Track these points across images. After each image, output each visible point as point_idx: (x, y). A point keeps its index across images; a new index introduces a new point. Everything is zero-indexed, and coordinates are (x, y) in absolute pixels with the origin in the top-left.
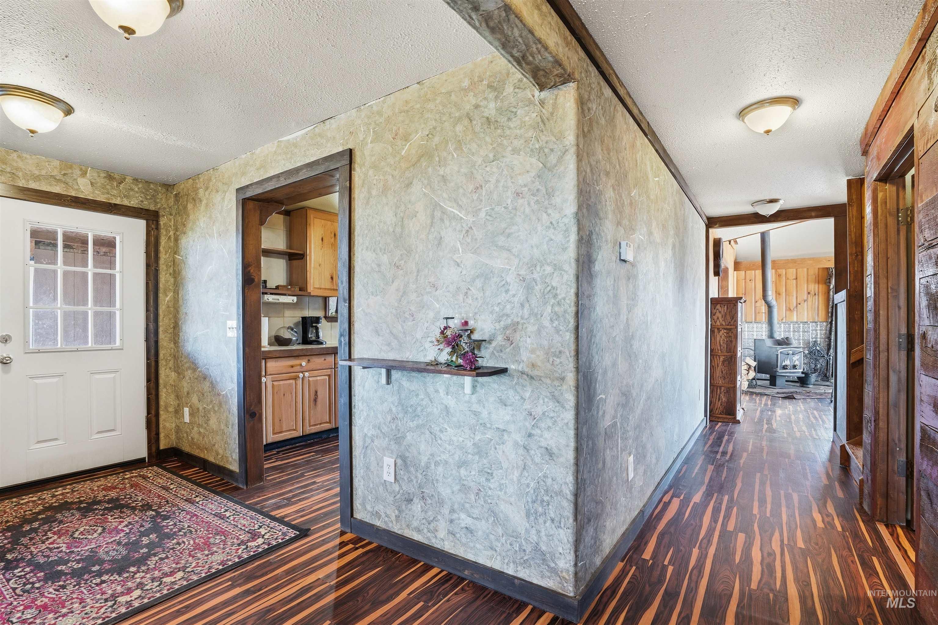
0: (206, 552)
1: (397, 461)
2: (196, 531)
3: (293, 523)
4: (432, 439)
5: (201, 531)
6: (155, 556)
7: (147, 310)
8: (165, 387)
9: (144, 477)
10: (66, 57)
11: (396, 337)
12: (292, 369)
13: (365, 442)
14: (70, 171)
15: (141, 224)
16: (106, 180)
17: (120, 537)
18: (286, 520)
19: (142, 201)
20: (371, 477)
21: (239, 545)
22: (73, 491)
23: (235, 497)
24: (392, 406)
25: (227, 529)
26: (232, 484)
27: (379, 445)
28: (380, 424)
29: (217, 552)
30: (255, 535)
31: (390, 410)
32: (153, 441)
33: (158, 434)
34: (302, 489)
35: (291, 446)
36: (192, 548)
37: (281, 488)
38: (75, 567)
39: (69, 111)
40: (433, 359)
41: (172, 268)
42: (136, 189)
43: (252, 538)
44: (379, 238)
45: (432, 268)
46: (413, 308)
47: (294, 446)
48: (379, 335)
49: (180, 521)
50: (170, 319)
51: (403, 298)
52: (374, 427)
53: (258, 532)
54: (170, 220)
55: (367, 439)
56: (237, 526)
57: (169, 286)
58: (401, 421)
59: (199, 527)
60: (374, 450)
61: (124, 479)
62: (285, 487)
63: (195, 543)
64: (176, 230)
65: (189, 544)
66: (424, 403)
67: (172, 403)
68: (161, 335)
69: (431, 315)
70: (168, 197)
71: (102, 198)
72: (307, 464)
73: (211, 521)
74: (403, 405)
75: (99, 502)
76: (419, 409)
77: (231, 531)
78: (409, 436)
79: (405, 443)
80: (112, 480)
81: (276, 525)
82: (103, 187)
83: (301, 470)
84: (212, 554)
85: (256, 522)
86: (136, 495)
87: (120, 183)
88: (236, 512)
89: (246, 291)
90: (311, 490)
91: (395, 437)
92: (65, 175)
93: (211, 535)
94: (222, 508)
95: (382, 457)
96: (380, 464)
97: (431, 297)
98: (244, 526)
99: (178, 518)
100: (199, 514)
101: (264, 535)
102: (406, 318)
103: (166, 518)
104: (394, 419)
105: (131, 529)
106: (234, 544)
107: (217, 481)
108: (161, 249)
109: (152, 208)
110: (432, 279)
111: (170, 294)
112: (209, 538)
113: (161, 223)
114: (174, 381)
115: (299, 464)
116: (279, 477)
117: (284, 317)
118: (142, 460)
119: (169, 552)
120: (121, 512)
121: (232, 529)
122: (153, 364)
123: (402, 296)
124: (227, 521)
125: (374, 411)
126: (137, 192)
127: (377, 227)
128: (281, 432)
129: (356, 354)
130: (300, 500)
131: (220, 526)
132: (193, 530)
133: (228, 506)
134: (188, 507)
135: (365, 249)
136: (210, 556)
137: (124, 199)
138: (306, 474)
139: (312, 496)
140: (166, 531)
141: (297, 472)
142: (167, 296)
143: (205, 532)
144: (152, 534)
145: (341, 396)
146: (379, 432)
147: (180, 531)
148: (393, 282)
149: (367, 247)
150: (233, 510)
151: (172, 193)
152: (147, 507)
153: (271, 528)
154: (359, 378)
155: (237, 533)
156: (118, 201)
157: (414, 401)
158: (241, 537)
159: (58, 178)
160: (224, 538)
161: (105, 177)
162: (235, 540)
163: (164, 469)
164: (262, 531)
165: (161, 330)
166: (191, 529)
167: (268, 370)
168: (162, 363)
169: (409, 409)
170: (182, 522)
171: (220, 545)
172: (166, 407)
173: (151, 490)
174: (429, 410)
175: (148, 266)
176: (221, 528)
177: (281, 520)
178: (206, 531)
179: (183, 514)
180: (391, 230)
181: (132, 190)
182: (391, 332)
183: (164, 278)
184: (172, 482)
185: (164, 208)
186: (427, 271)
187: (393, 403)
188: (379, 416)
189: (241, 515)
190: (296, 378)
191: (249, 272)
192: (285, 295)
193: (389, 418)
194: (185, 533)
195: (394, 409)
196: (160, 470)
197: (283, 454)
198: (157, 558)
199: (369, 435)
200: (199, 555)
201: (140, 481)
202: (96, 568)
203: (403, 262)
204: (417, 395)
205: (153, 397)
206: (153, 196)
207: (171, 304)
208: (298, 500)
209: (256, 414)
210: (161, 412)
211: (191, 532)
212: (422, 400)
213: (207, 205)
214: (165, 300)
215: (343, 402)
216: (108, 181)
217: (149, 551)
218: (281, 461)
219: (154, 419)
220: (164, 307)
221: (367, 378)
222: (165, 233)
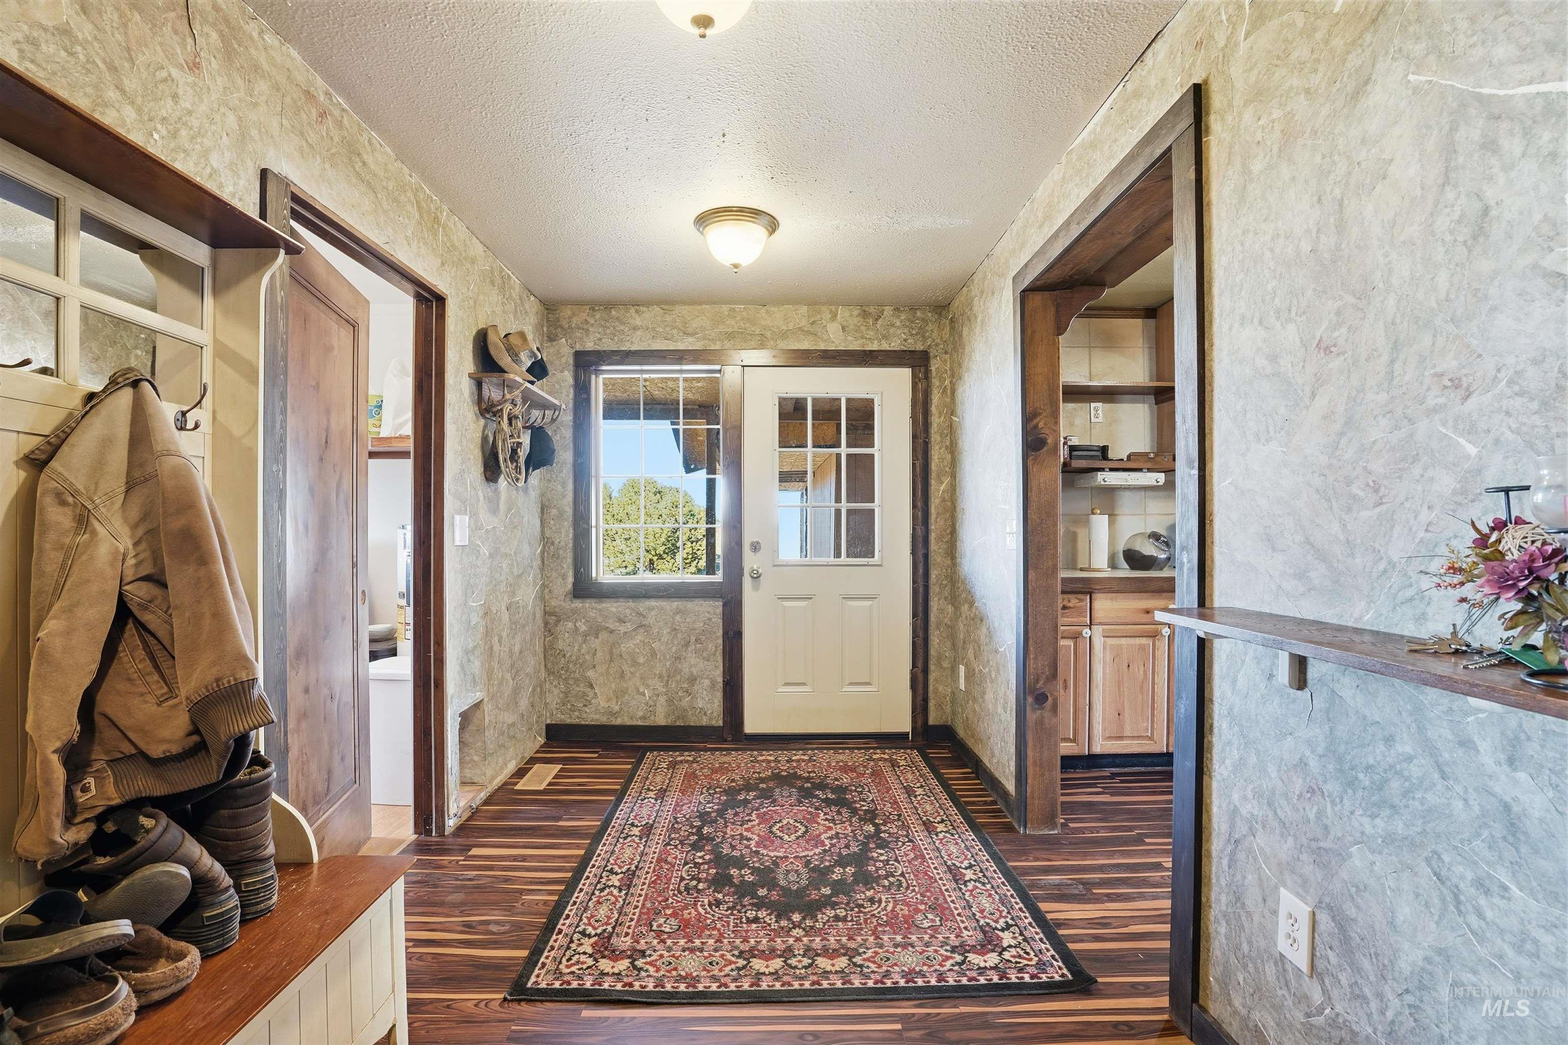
0: (899, 938)
1: (1318, 917)
2: (907, 888)
3: (1071, 946)
4: (1443, 900)
5: (914, 891)
6: (833, 908)
7: (914, 506)
8: (938, 628)
9: (894, 764)
10: (724, 135)
11: (1322, 556)
12: (1146, 615)
13: (1232, 826)
14: (819, 316)
15: (904, 374)
16: (859, 319)
17: (815, 854)
18: (1061, 932)
19: (905, 340)
20: (1246, 925)
21: (954, 950)
22: (810, 760)
23: (996, 844)
24: (1308, 753)
25: (952, 905)
26: (1005, 817)
27: (1268, 850)
28: (1273, 792)
29: (913, 947)
30: (990, 943)
31: (1302, 764)
32: (919, 710)
33: (926, 700)
34: (1125, 871)
35: (1143, 769)
36: (885, 918)
37: (1085, 856)
38: (746, 878)
39: (773, 225)
40: (1446, 633)
41: (948, 438)
42: (898, 324)
43: (983, 946)
44: (1274, 283)
45: (1451, 327)
46: (1377, 466)
47: (1150, 769)
48: (1274, 549)
49: (896, 860)
50: (946, 520)
51: (1344, 441)
52: (1258, 794)
53: (998, 936)
54: (945, 361)
55: (1239, 823)
56: (970, 907)
57: (944, 466)
58: (1333, 803)
59: (915, 883)
60: (1255, 859)
61: (871, 759)
62: (1093, 855)
63: (893, 910)
64: (953, 376)
65: (885, 909)
66: (1414, 770)
67: (947, 654)
68: (933, 546)
69: (1446, 483)
70: (942, 327)
71: (855, 346)
72: (1159, 818)
73: (938, 877)
74: (1340, 759)
75: (822, 786)
76: (1395, 784)
77: (956, 912)
78: (1358, 859)
79: (1344, 875)
80: (857, 757)
81: (1037, 937)
82: (857, 329)
83: (1141, 827)
84: (904, 946)
85: (1004, 914)
86: (869, 791)
87: (877, 320)
88: (984, 876)
89: (1030, 463)
90: (1144, 883)
91: (1314, 845)
92: (813, 323)
93: (922, 907)
94: (966, 858)
95: (1276, 888)
96: (1270, 902)
97: (1444, 423)
98: (982, 911)
99: (897, 852)
100: (927, 857)
101: (1004, 949)
102: (1354, 497)
103: (883, 844)
104: (1311, 791)
105: (833, 845)
106: (947, 944)
107: (985, 803)
108: (933, 409)
109: (920, 347)
110: (1449, 364)
111: (947, 480)
112: (917, 911)
113: (933, 369)
114: (951, 620)
115: (1143, 812)
116: (1092, 830)
117: (1145, 514)
118: (902, 736)
119: (852, 910)
120: (839, 813)
121: (960, 911)
122: (921, 590)
123: (1342, 434)
124: (960, 889)
125: (1258, 753)
126: (899, 328)
127: (1268, 254)
128: (1121, 738)
129: (1219, 599)
130: (1110, 898)
131: (946, 894)
132: (905, 885)
133: (978, 858)
134: (920, 835)
135: (1236, 325)
136: (899, 949)
137: (883, 342)
138: (1147, 840)
139: (1142, 897)
140: (869, 868)
141: (1130, 829)
142: (942, 483)
143: (918, 896)
144: (851, 866)
145: (1180, 697)
146: (1270, 814)
147: (886, 877)
148: (1313, 395)
149: (1243, 317)
150: (981, 871)
151: (946, 318)
152: (871, 816)
153: (1025, 940)
154: (1224, 657)
155: (963, 922)
156: (874, 346)
157: (1377, 753)
158: (965, 933)
159: (806, 329)
160: (938, 923)
161: (859, 315)
162: (952, 937)
163: (925, 757)
164: (1007, 938)
165: (933, 536)
166: (903, 880)
167: (1095, 615)
168: (934, 589)
169: (1361, 776)
170: (899, 863)
171: (926, 933)
172: (939, 659)
173: (891, 789)
174: (1432, 798)
175: (915, 437)
176: (945, 899)
177: (1049, 928)
178: (921, 895)
179: (909, 846)
180: (1306, 247)
181: (893, 325)
182: (1307, 541)
183: (937, 455)
184: (923, 784)
185: (937, 345)
186: (1427, 341)
187: (1309, 743)
188: (1272, 770)
189: (989, 886)
190: (1154, 635)
191: (1036, 427)
192: (1139, 470)
193: (1298, 785)
194: (891, 884)
195: (1313, 763)
196: (918, 759)
197: (1122, 782)
198: (833, 913)
199: (1244, 812)
200: (885, 938)
201: (886, 768)
202: (762, 892)
203: (1344, 330)
204: (1389, 740)
205: (920, 641)
206: (920, 328)
207: (947, 496)
208: (1108, 895)
209: (1047, 697)
210: (932, 667)
211: (900, 885)
212: (1409, 759)
213: (983, 322)
214: (938, 489)
215: (1183, 711)
216: (862, 320)
217: (831, 896)
218: (1112, 795)
219: (920, 676)
220: (937, 501)
221: (1243, 661)
222: (937, 383)
